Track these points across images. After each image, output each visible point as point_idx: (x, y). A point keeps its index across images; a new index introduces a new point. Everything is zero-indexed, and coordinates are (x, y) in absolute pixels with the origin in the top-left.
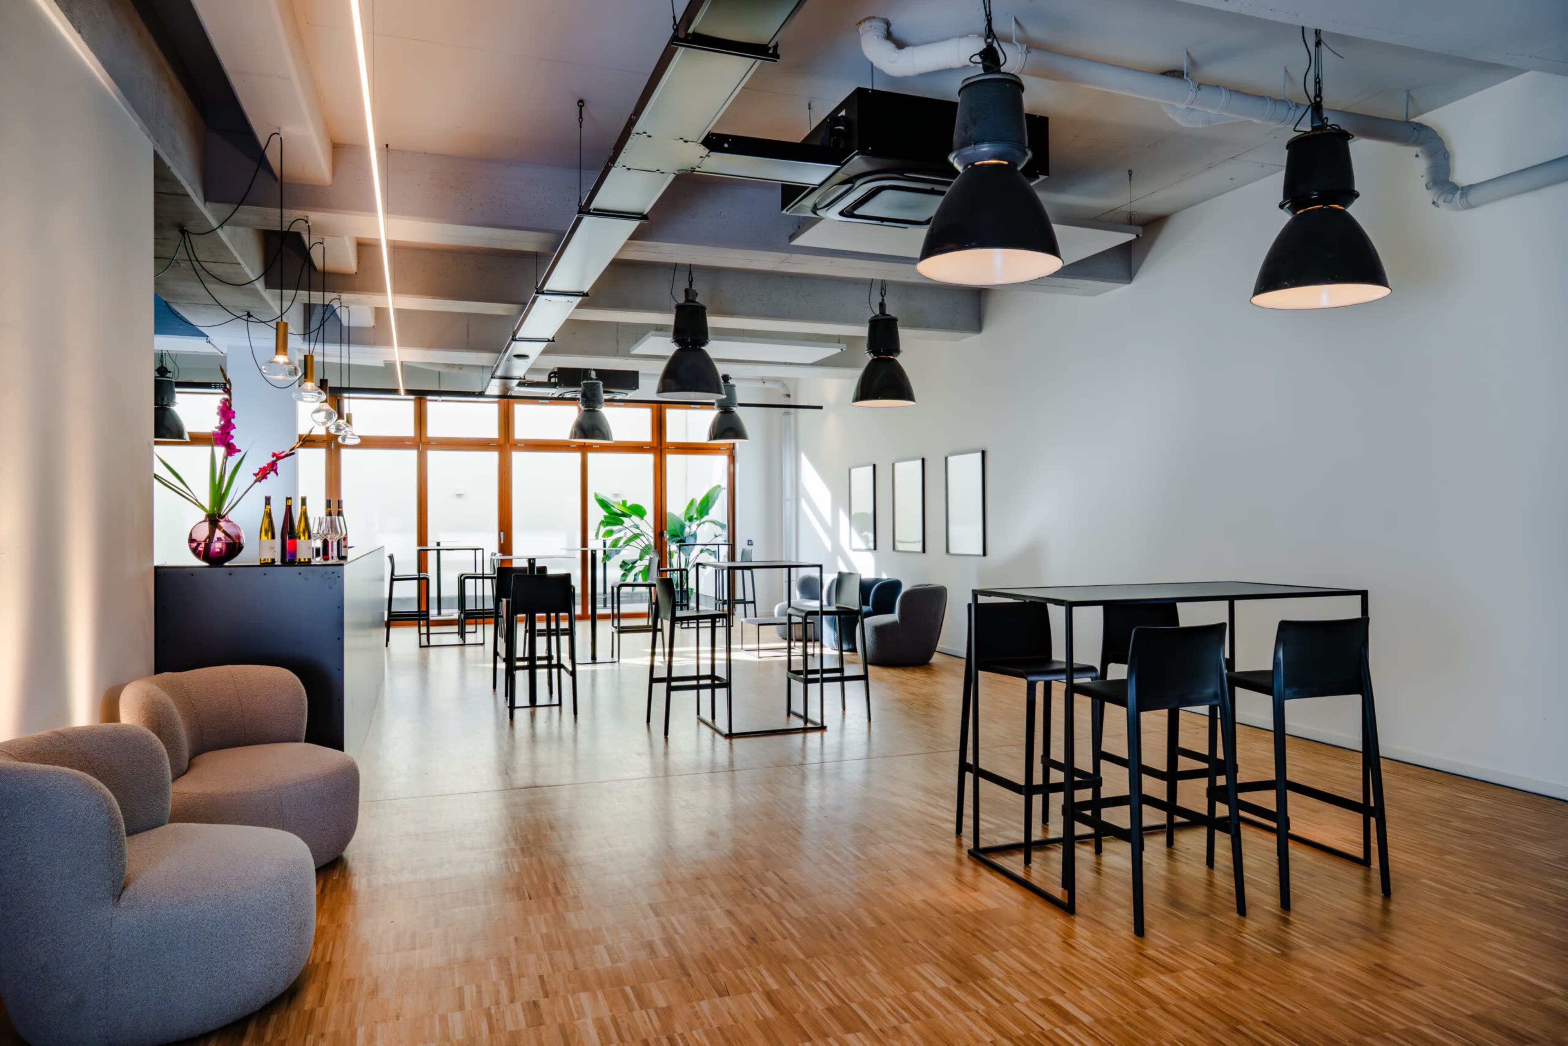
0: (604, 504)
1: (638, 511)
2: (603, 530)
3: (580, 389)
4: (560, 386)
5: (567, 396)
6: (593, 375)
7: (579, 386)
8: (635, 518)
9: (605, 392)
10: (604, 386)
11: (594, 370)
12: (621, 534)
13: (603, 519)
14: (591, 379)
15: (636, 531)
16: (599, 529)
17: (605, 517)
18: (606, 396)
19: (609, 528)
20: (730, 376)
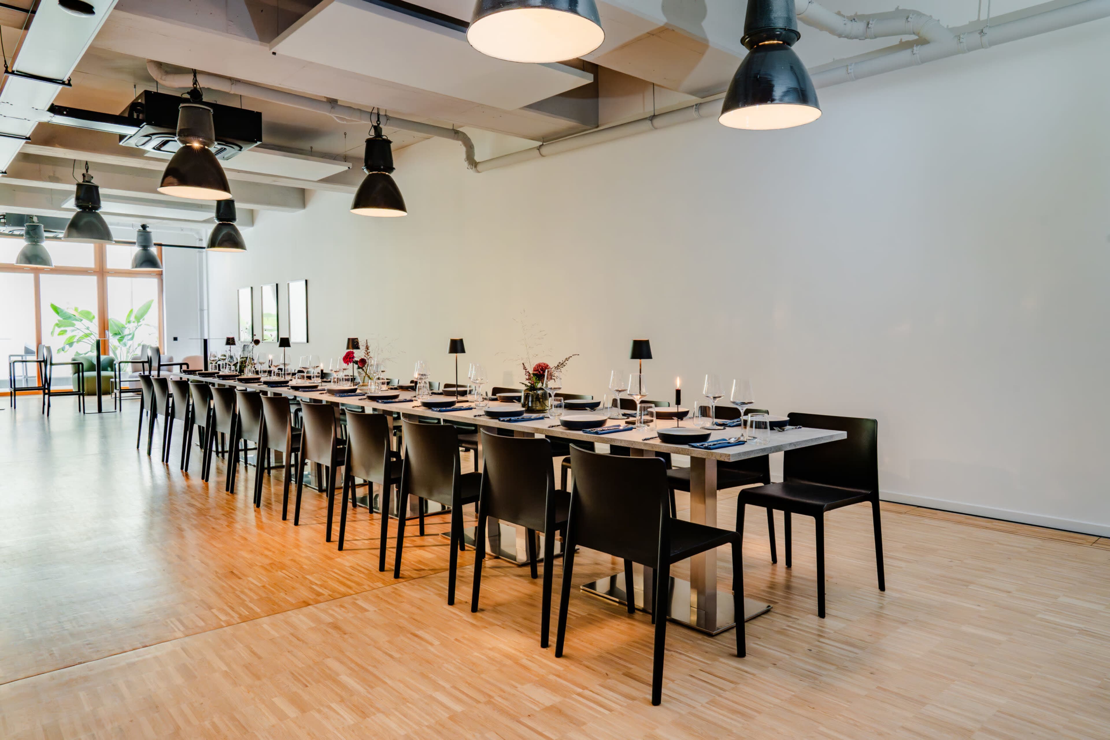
0: (56, 310)
1: (87, 315)
2: (58, 330)
3: (24, 228)
4: (9, 225)
5: (16, 233)
6: (35, 219)
7: (24, 226)
8: (85, 321)
9: (45, 231)
10: (44, 227)
11: (35, 216)
12: (74, 333)
13: (57, 322)
14: (33, 222)
15: (87, 332)
16: (54, 329)
17: (59, 321)
18: (46, 234)
19: (62, 329)
20: (148, 225)
